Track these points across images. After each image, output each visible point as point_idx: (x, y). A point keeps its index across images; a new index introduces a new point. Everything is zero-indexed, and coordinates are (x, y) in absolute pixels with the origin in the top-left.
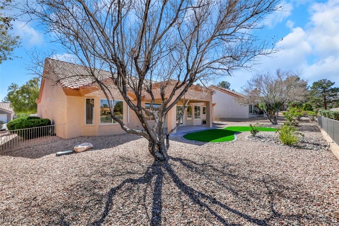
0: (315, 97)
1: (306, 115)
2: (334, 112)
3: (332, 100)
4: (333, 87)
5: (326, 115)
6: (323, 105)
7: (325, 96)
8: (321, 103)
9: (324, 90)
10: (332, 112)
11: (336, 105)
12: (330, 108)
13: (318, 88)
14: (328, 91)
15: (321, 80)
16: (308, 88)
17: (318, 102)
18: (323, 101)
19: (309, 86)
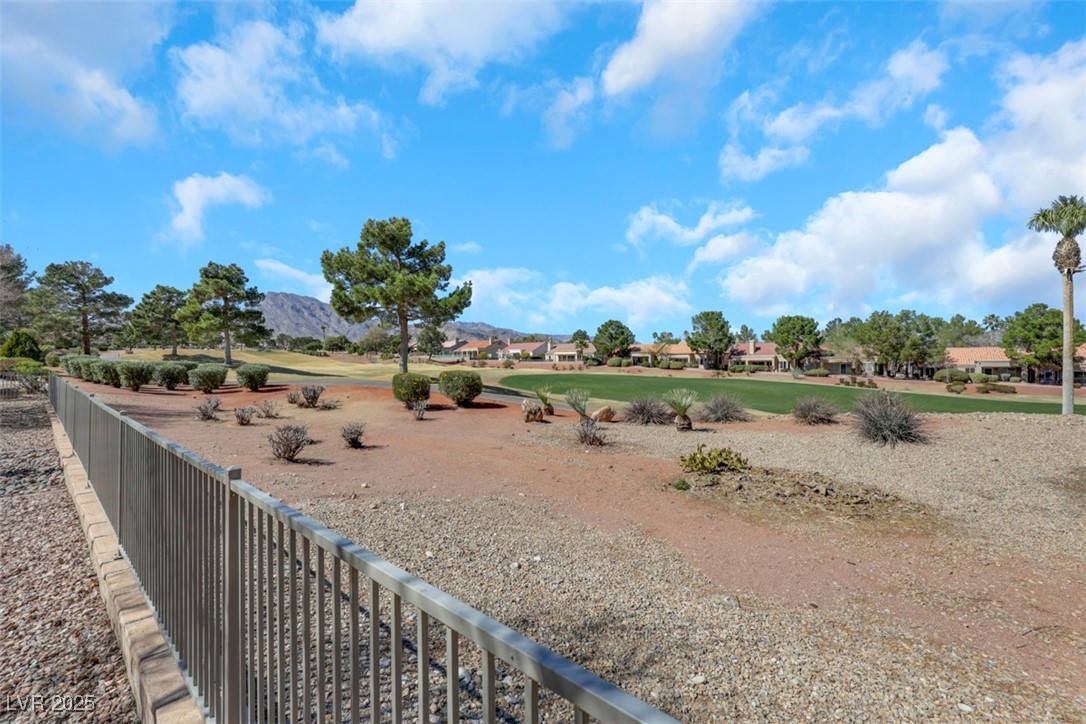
0: (55, 313)
1: (11, 374)
2: (101, 363)
3: (104, 327)
4: (108, 289)
5: (83, 370)
6: (80, 341)
7: (85, 314)
8: (73, 332)
9: (83, 293)
10: (98, 364)
11: (118, 343)
12: (101, 350)
13: (63, 284)
14: (95, 300)
15: (74, 261)
16: (28, 280)
17: (64, 329)
18: (78, 327)
19: (34, 273)
